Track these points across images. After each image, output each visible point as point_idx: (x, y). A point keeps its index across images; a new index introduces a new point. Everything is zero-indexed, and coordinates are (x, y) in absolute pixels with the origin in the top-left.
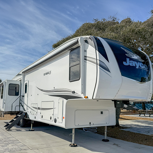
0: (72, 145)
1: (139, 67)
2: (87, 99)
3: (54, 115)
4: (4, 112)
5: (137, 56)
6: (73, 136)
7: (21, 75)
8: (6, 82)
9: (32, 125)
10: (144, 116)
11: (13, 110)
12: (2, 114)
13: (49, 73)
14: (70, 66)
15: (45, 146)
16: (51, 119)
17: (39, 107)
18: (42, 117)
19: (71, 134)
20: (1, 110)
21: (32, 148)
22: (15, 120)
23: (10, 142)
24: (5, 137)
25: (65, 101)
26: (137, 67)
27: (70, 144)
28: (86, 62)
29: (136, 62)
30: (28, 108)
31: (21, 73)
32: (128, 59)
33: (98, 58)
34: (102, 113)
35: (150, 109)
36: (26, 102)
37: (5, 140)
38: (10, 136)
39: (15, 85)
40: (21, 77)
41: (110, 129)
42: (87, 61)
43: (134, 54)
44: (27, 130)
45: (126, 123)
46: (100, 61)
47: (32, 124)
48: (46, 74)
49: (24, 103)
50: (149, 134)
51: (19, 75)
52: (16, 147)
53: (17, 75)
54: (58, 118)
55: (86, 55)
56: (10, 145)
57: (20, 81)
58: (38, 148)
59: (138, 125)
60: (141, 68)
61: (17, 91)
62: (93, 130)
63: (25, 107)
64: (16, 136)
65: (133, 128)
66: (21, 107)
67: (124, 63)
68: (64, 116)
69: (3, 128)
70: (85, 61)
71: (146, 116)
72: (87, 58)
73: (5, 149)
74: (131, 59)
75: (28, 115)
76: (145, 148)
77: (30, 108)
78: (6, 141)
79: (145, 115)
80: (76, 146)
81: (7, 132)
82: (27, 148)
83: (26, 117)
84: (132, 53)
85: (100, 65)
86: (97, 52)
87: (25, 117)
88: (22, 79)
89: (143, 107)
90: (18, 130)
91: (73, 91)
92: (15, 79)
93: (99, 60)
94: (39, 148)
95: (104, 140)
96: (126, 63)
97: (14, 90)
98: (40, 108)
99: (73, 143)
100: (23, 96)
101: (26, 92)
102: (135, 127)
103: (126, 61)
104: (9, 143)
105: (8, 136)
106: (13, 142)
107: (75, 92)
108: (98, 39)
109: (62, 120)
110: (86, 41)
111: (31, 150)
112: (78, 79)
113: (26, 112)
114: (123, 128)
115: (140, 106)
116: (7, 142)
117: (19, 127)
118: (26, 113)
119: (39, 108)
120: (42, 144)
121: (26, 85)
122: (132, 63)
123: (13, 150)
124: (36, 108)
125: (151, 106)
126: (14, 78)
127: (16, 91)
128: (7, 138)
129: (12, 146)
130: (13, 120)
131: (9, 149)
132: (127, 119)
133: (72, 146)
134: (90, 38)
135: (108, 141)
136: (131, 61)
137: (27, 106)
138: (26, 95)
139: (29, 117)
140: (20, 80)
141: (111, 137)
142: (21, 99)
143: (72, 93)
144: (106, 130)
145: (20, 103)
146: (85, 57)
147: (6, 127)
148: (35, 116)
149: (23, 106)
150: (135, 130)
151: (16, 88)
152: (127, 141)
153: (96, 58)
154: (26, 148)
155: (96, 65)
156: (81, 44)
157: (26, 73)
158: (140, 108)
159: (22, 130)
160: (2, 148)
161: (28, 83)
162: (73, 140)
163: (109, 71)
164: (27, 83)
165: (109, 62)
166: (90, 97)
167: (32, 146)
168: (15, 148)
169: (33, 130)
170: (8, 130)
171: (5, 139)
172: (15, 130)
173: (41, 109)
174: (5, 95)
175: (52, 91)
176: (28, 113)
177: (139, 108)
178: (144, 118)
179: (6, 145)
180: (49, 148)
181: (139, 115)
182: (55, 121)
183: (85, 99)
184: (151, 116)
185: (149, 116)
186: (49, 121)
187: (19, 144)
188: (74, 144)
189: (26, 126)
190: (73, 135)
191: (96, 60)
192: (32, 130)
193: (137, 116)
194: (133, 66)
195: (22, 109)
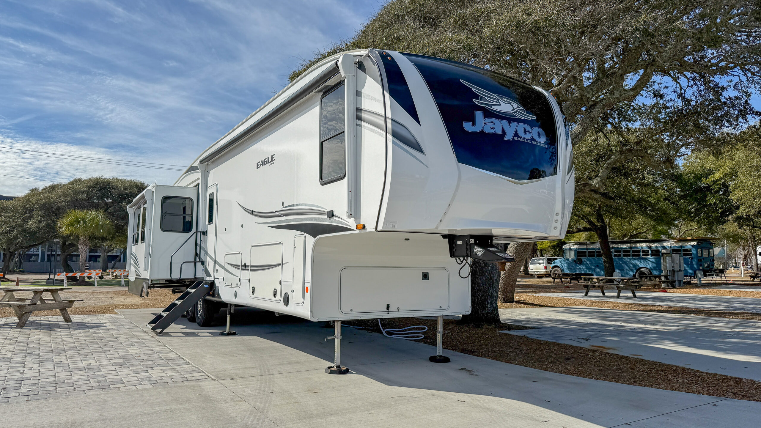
0: (332, 369)
1: (516, 134)
2: (363, 231)
3: (282, 283)
4: (148, 280)
5: (510, 103)
6: (338, 342)
7: (196, 168)
8: (153, 192)
9: (228, 317)
10: (601, 294)
11: (176, 276)
12: (143, 287)
13: (270, 160)
14: (321, 137)
15: (254, 372)
16: (275, 295)
17: (245, 264)
18: (253, 292)
19: (330, 338)
20: (142, 277)
21: (217, 377)
22: (178, 302)
23: (158, 362)
24: (148, 350)
25: (311, 240)
26: (509, 137)
27: (329, 368)
28: (360, 126)
29: (505, 123)
30: (217, 267)
31: (196, 164)
32: (479, 115)
33: (389, 115)
34: (425, 276)
35: (631, 273)
36: (211, 250)
37: (146, 357)
38: (162, 348)
39: (181, 201)
40: (197, 175)
41: (466, 331)
42: (363, 124)
43: (502, 98)
44: (214, 334)
45: (529, 316)
46: (394, 123)
47: (230, 313)
48: (264, 163)
49: (206, 253)
50: (586, 345)
51: (192, 169)
52: (174, 374)
53: (186, 169)
54: (293, 291)
55: (359, 107)
56: (157, 370)
57: (196, 189)
58: (235, 377)
59: (563, 322)
60: (522, 140)
61: (188, 219)
62: (414, 333)
63: (210, 265)
64: (178, 347)
65: (545, 327)
66: (199, 265)
67: (468, 126)
68: (308, 285)
69: (145, 329)
70: (359, 122)
71: (607, 297)
72: (364, 115)
73: (142, 379)
74: (489, 113)
75: (216, 287)
76: (551, 379)
77: (222, 267)
78: (147, 360)
79: (604, 294)
80: (346, 372)
81: (157, 337)
82: (203, 377)
83: (213, 296)
84: (495, 96)
85: (395, 135)
86: (387, 96)
87: (209, 295)
88: (199, 181)
89: (605, 267)
90: (187, 334)
91: (330, 211)
92: (183, 183)
93: (392, 120)
94: (237, 377)
95: (434, 359)
96: (473, 124)
97: (180, 215)
98: (248, 266)
99: (335, 364)
100: (205, 233)
101: (211, 220)
102: (553, 325)
103: (472, 120)
104: (154, 366)
105: (157, 349)
106: (167, 363)
107: (335, 213)
108: (389, 58)
109: (304, 297)
110: (361, 66)
111: (214, 380)
112: (342, 175)
113: (212, 279)
114: (510, 327)
115: (597, 266)
116: (150, 363)
117: (195, 324)
118: (212, 284)
119: (245, 266)
120: (246, 368)
121: (211, 201)
122: (492, 126)
123: (163, 381)
124: (236, 266)
125: (635, 265)
126: (180, 179)
127: (184, 218)
128: (153, 354)
129: (164, 371)
130: (174, 305)
131: (152, 379)
132: (539, 303)
133: (332, 372)
134: (369, 56)
135: (446, 360)
136: (489, 120)
137: (215, 262)
138: (211, 229)
139: (218, 295)
140: (195, 186)
141: (462, 352)
142: (198, 242)
143: (325, 217)
144: (440, 327)
145: (196, 254)
146: (359, 110)
147: (154, 325)
148: (235, 289)
149: (203, 263)
150: (547, 333)
151: (184, 208)
152: (508, 362)
153: (383, 113)
154: (200, 377)
155: (384, 133)
156: (345, 73)
157: (212, 162)
158: (598, 270)
159: (200, 334)
160: (133, 375)
161: (217, 194)
162: (336, 355)
163: (421, 150)
164: (212, 194)
165: (420, 125)
166: (370, 228)
167: (218, 371)
168: (170, 376)
169: (234, 334)
170: (160, 333)
171: (147, 354)
172: (181, 332)
173: (250, 268)
174: (150, 230)
175: (278, 213)
176: (217, 283)
177: (594, 270)
178: (596, 302)
179: (145, 369)
180: (264, 377)
181: (584, 294)
182: (287, 301)
183: (357, 231)
184: (621, 295)
185: (616, 294)
186: (271, 300)
187: (182, 368)
188: (338, 367)
189: (212, 323)
190: (336, 340)
191: (384, 119)
192: (229, 334)
193: (578, 296)
194: (494, 135)
195: (200, 273)
